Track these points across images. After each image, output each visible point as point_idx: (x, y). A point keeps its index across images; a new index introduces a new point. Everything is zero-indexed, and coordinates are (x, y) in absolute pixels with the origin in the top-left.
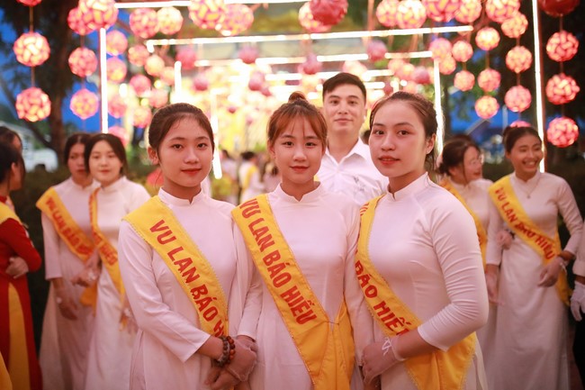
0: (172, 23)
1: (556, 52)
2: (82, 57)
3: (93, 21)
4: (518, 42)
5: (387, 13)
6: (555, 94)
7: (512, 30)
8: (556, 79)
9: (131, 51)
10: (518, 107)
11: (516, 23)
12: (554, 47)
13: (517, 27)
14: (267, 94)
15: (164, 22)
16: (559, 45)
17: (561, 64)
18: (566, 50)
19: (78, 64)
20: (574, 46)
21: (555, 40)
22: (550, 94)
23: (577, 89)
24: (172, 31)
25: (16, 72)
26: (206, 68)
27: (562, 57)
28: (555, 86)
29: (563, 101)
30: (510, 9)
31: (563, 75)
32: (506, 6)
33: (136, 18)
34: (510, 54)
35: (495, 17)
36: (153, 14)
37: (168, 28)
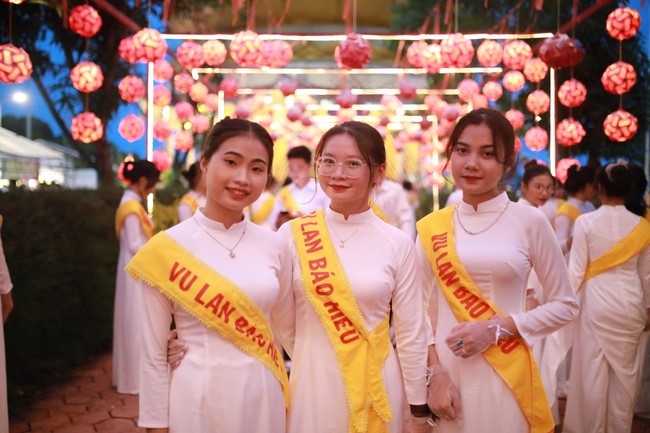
0: (216, 55)
1: (566, 98)
2: (131, 84)
3: (145, 56)
4: (538, 86)
5: (416, 55)
6: (563, 137)
7: (533, 75)
8: (565, 123)
9: (177, 78)
10: (536, 146)
11: (537, 69)
12: (565, 93)
13: (537, 73)
14: (307, 123)
15: (209, 54)
16: (569, 92)
17: (571, 110)
18: (575, 97)
19: (127, 91)
20: (582, 94)
21: (566, 87)
22: (559, 137)
23: (583, 133)
24: (216, 63)
25: (63, 93)
26: (249, 96)
27: (572, 104)
28: (564, 129)
29: (570, 143)
30: (523, 58)
31: (571, 120)
32: (519, 55)
33: (184, 52)
34: (531, 97)
35: (510, 64)
36: (199, 48)
37: (212, 60)
